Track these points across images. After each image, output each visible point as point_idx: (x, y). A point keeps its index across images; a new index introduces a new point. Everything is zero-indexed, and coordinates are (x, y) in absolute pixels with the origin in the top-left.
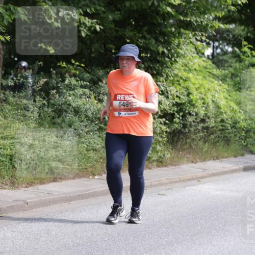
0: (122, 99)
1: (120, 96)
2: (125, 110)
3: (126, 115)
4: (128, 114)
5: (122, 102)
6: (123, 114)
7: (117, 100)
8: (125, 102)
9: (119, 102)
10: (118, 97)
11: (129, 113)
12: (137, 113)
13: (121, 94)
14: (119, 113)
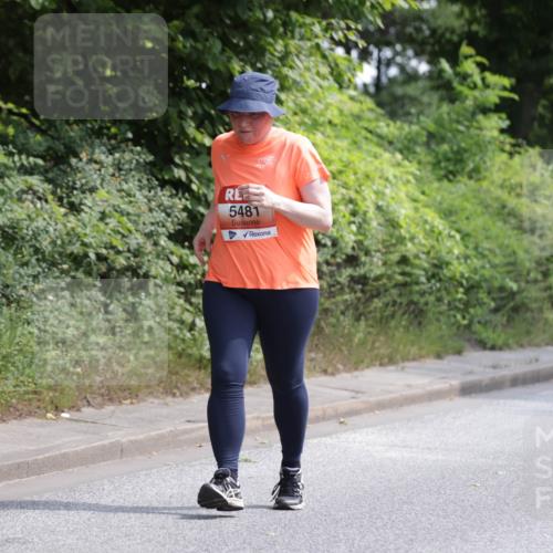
0: (237, 198)
1: (232, 191)
2: (245, 225)
3: (249, 238)
4: (253, 234)
5: (238, 206)
6: (240, 234)
7: (226, 202)
8: (244, 205)
9: (230, 205)
10: (229, 195)
11: (255, 231)
12: (273, 231)
13: (234, 187)
14: (230, 233)
